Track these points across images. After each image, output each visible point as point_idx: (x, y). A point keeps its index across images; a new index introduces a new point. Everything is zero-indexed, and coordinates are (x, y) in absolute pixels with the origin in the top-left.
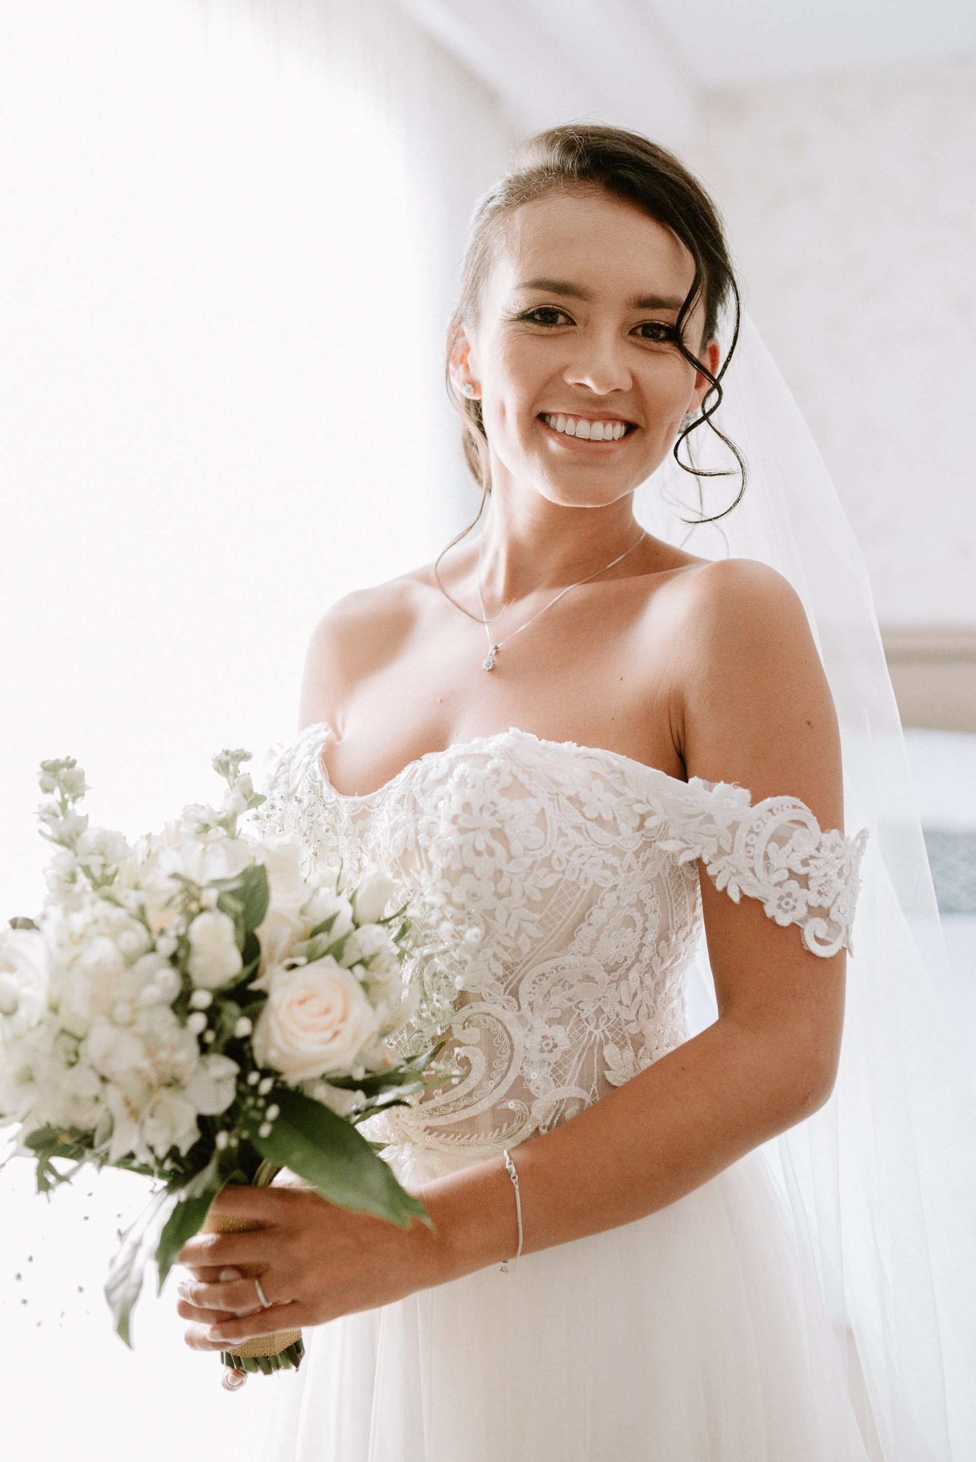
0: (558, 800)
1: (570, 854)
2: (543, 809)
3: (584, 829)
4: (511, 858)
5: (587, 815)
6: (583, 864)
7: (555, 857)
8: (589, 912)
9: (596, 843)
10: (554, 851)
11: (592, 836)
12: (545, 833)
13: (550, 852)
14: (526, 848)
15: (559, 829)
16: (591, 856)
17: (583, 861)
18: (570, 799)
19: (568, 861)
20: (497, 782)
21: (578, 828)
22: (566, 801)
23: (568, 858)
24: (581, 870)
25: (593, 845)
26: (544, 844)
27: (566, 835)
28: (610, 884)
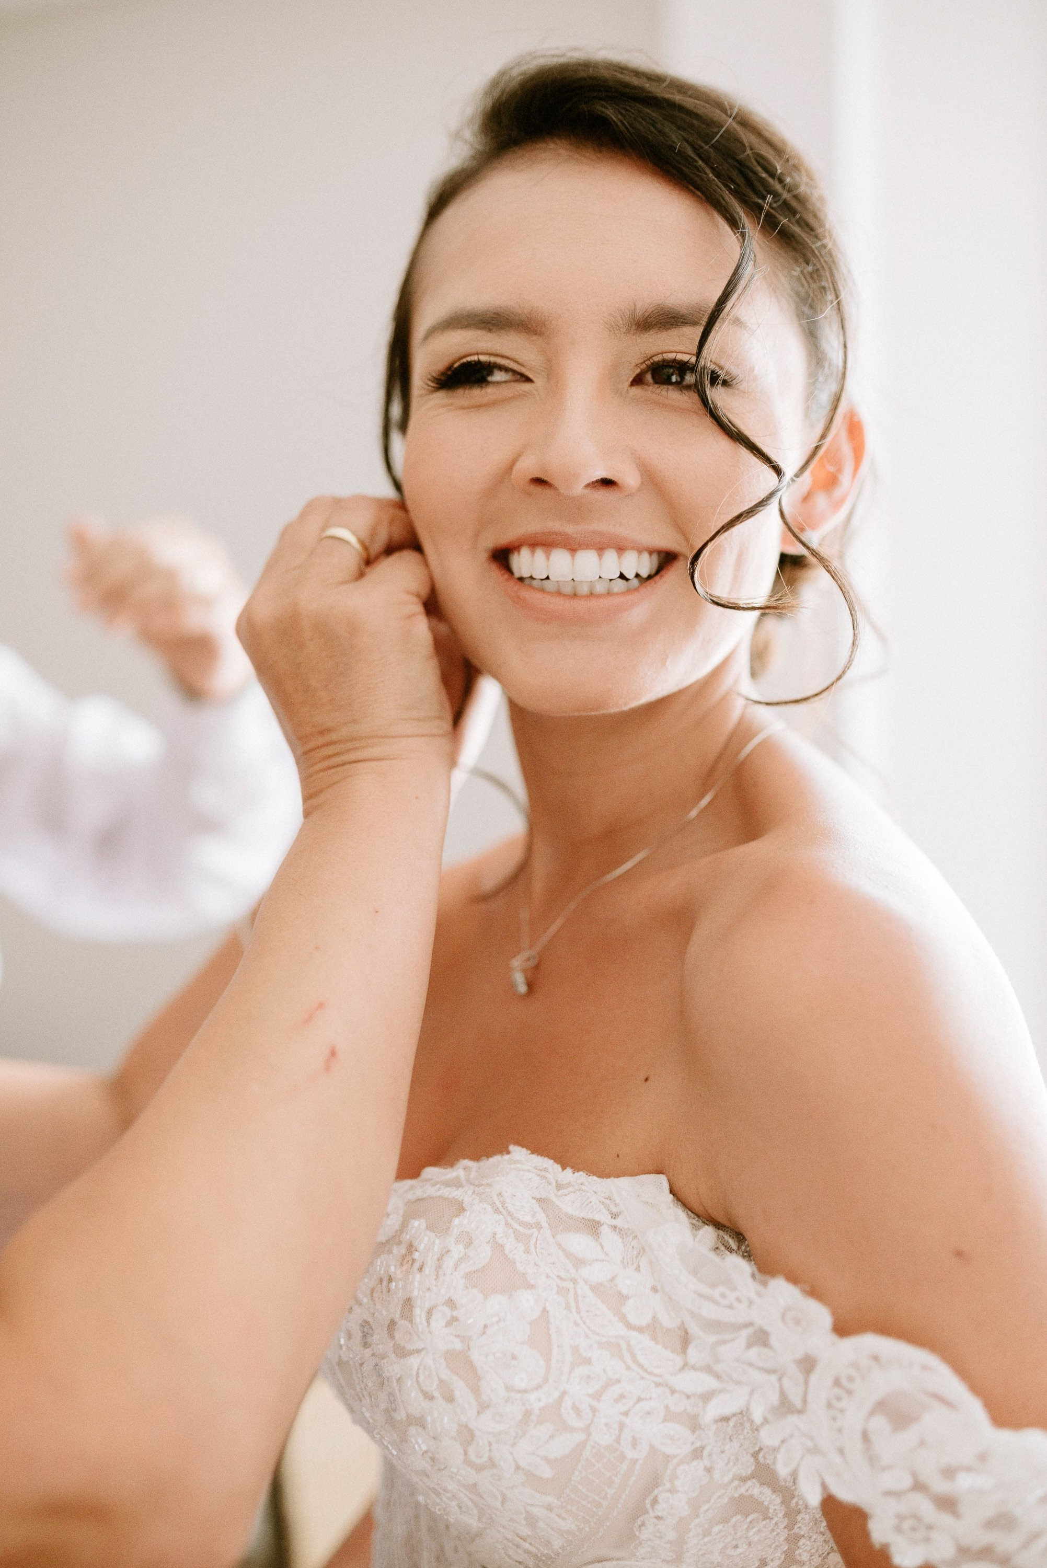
0: (576, 1293)
1: (597, 1396)
2: (545, 1311)
3: (624, 1346)
4: (483, 1407)
5: (633, 1319)
6: (626, 1414)
7: (567, 1403)
8: (652, 1497)
9: (651, 1373)
10: (564, 1393)
11: (641, 1359)
12: (548, 1360)
13: (556, 1395)
14: (508, 1388)
15: (575, 1349)
16: (640, 1400)
17: (623, 1408)
18: (596, 1289)
19: (594, 1410)
20: (464, 1258)
21: (614, 1348)
22: (589, 1293)
23: (595, 1403)
24: (622, 1426)
25: (642, 1378)
26: (546, 1380)
27: (588, 1362)
28: (686, 1449)
